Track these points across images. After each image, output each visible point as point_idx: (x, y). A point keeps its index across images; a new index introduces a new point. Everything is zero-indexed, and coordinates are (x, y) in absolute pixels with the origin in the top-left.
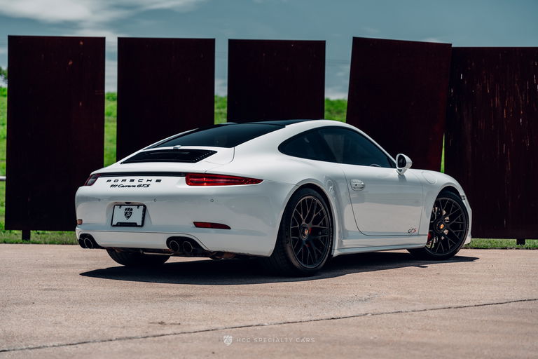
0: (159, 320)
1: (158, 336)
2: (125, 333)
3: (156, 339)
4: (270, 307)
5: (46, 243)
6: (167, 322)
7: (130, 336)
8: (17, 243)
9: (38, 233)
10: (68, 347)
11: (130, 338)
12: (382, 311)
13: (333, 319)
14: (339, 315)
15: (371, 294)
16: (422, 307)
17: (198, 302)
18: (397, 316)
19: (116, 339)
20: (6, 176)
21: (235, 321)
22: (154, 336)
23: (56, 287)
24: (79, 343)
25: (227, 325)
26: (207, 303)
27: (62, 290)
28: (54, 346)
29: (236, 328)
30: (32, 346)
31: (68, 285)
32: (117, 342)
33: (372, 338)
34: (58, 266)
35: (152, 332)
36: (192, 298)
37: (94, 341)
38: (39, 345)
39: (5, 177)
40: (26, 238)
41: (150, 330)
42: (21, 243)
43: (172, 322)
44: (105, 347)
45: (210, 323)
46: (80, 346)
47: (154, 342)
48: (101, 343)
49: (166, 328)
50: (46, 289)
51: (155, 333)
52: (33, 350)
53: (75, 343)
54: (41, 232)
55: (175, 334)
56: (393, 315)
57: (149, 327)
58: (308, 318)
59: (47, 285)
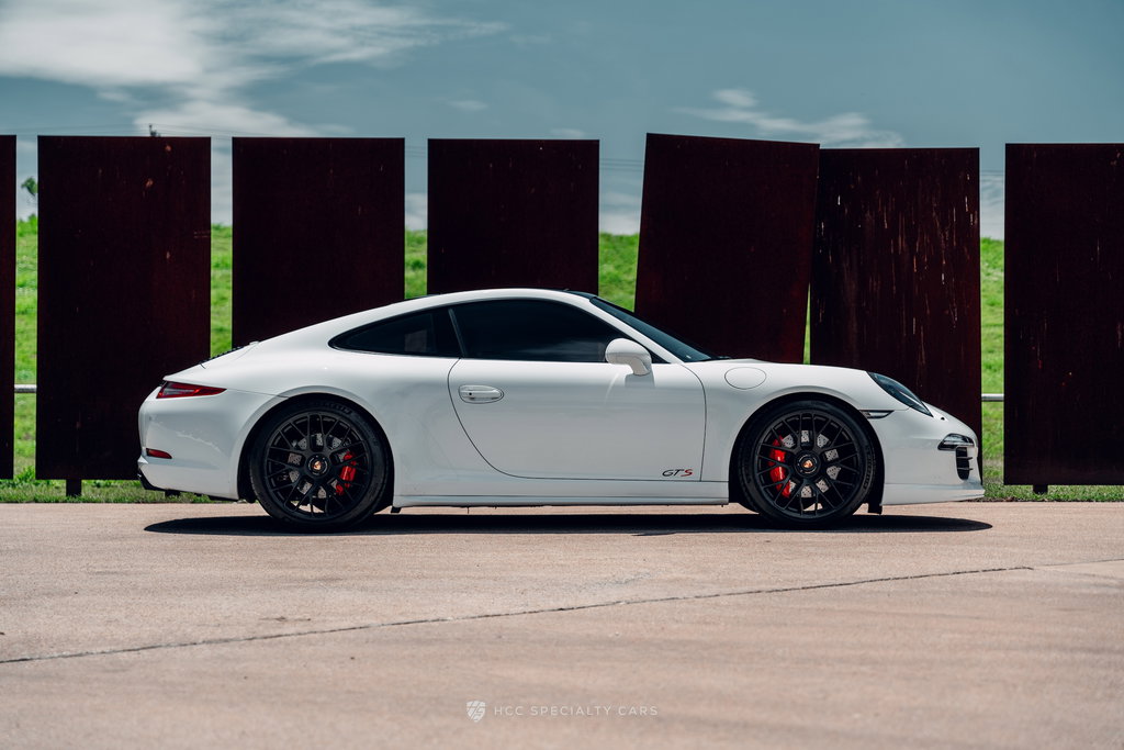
0: (278, 616)
1: (271, 637)
2: (219, 634)
3: (268, 641)
4: (464, 595)
5: (107, 502)
6: (290, 617)
7: (226, 637)
8: (57, 502)
9: (98, 486)
10: (125, 654)
11: (226, 641)
12: (644, 597)
13: (562, 609)
14: (572, 604)
15: (639, 573)
16: (714, 590)
17: (348, 589)
18: (667, 604)
19: (204, 642)
20: (38, 384)
21: (401, 614)
22: (266, 638)
23: (117, 569)
24: (144, 648)
25: (385, 621)
26: (363, 589)
27: (126, 574)
28: (103, 653)
29: (399, 624)
30: (69, 653)
31: (138, 566)
32: (204, 646)
33: (610, 636)
34: (124, 537)
35: (262, 631)
36: (341, 583)
37: (168, 645)
38: (79, 652)
39: (35, 386)
40: (74, 491)
41: (261, 628)
42: (65, 502)
43: (298, 617)
44: (185, 653)
45: (358, 618)
46: (144, 652)
47: (263, 645)
48: (178, 648)
49: (286, 625)
50: (98, 573)
51: (266, 634)
52: (69, 659)
53: (136, 647)
54: (101, 482)
55: (300, 634)
56: (662, 604)
57: (259, 625)
58: (521, 609)
59: (102, 566)
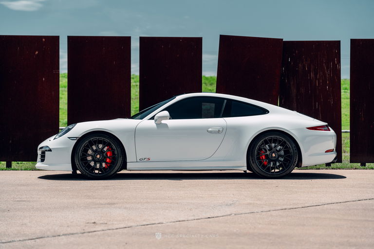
0: (93, 221)
1: (92, 232)
2: (69, 231)
3: (90, 234)
4: (167, 211)
5: (21, 170)
6: (98, 222)
7: (72, 232)
8: (3, 170)
9: (18, 163)
10: (29, 241)
11: (73, 234)
12: (241, 212)
13: (209, 218)
14: (212, 216)
15: (234, 201)
17: (119, 208)
19: (63, 235)
21: (144, 220)
22: (89, 232)
23: (26, 199)
24: (37, 238)
25: (138, 224)
26: (126, 208)
27: (29, 201)
28: (20, 240)
29: (144, 225)
30: (5, 241)
31: (34, 198)
32: (63, 237)
33: (234, 231)
34: (28, 185)
35: (87, 229)
36: (116, 205)
37: (48, 237)
38: (9, 240)
40: (9, 166)
41: (86, 228)
42: (6, 170)
43: (101, 222)
44: (55, 240)
45: (126, 222)
46: (37, 240)
47: (89, 236)
48: (52, 238)
49: (97, 226)
50: (18, 201)
51: (89, 230)
52: (5, 244)
55: (103, 230)
56: (248, 215)
57: (85, 226)
58: (193, 218)
59: (19, 198)
